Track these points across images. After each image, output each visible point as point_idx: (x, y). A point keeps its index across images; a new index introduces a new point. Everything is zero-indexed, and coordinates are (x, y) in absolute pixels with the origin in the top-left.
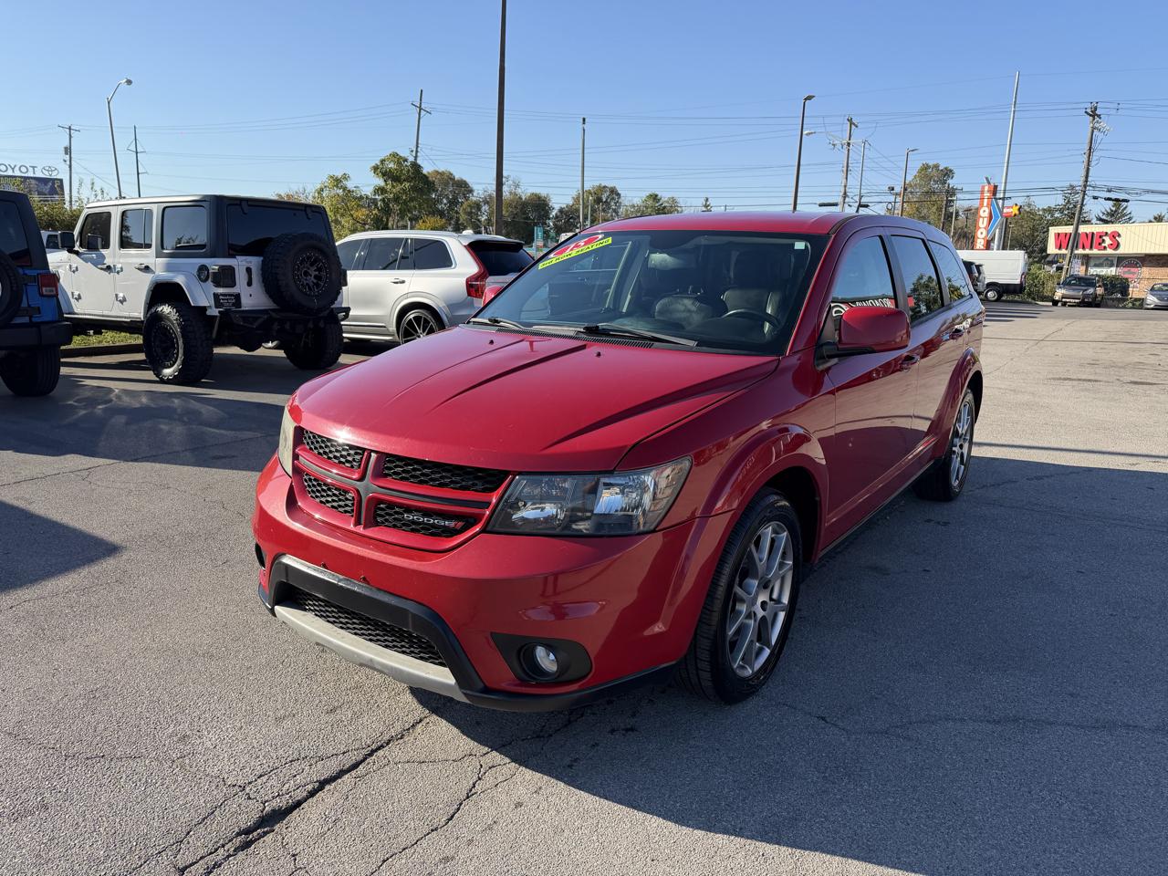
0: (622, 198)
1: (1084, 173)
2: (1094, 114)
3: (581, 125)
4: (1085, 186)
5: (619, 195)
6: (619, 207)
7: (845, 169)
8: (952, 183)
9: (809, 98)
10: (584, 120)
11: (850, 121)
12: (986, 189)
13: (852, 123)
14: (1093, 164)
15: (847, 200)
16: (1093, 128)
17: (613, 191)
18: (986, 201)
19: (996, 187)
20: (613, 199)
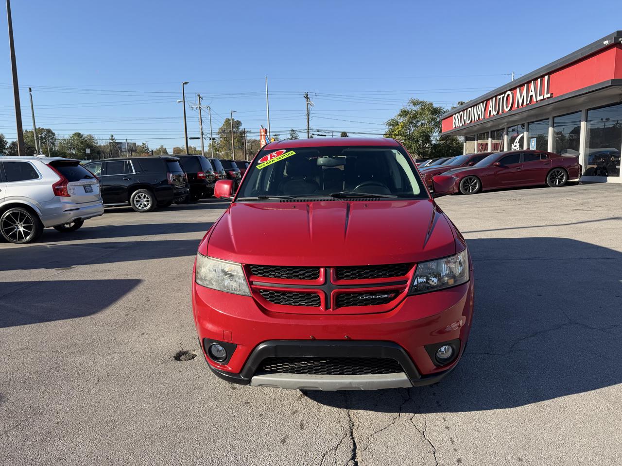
0: (56, 135)
1: (307, 124)
2: (307, 98)
3: (29, 93)
4: (309, 129)
5: (54, 134)
6: (55, 141)
7: (200, 120)
8: (241, 128)
9: (186, 83)
10: (30, 89)
11: (199, 95)
12: (262, 131)
13: (200, 97)
14: (310, 120)
15: (204, 136)
16: (308, 104)
17: (49, 131)
18: (263, 137)
19: (266, 130)
20: (50, 136)
